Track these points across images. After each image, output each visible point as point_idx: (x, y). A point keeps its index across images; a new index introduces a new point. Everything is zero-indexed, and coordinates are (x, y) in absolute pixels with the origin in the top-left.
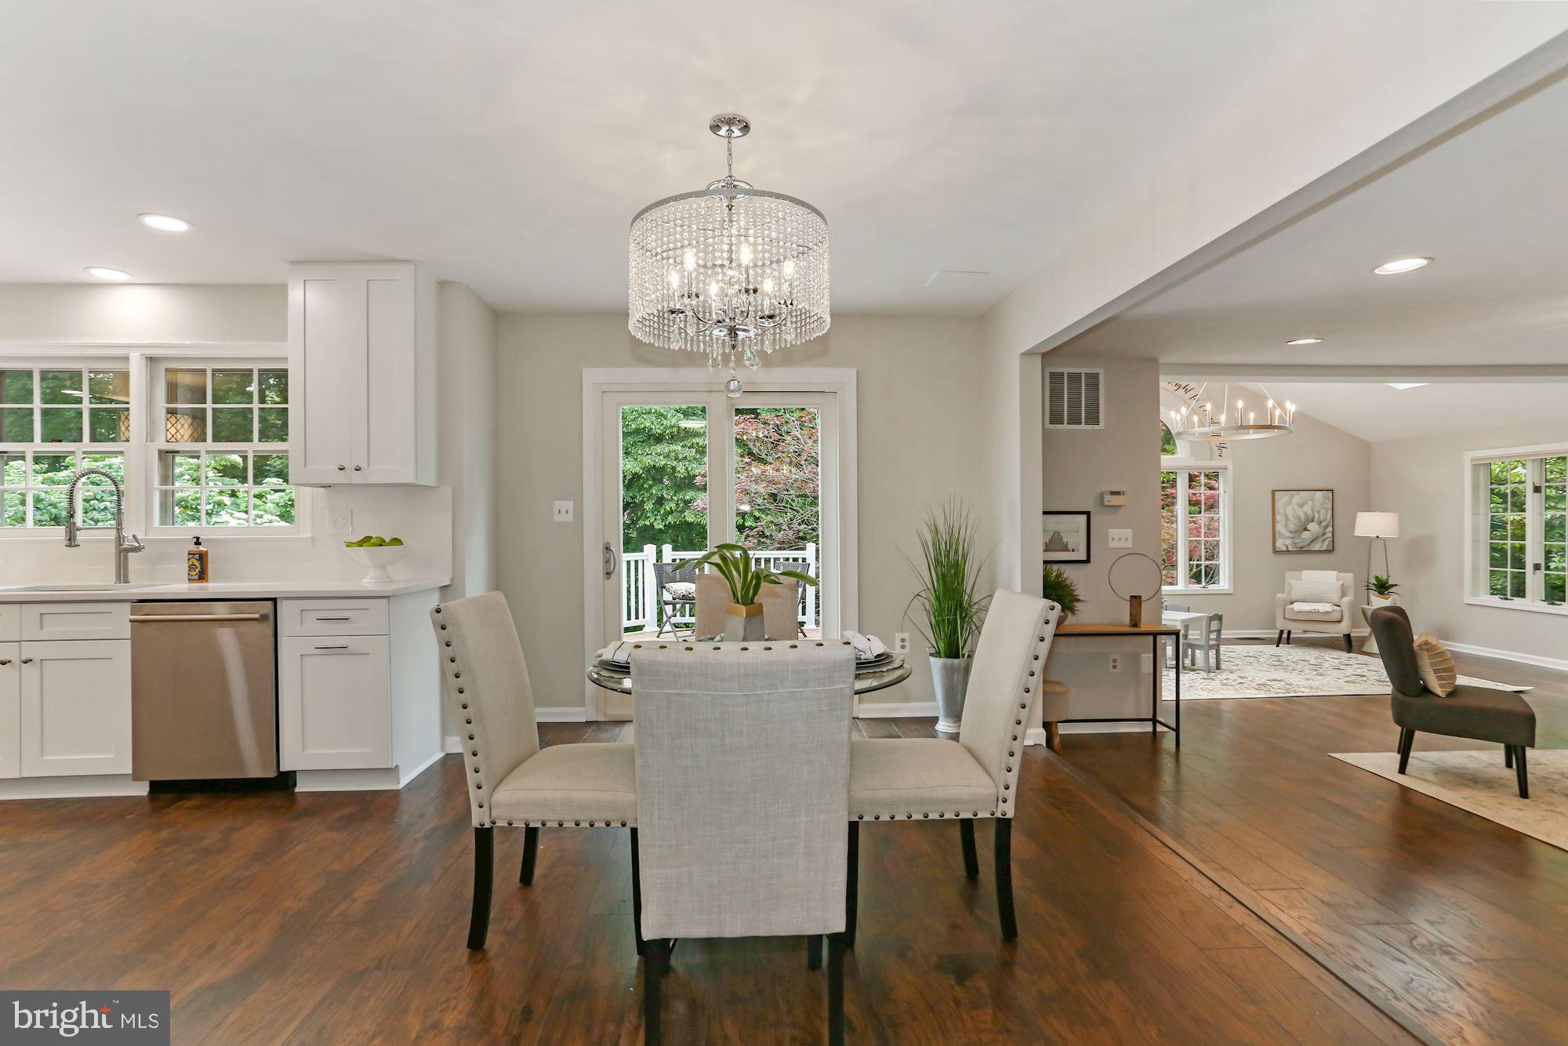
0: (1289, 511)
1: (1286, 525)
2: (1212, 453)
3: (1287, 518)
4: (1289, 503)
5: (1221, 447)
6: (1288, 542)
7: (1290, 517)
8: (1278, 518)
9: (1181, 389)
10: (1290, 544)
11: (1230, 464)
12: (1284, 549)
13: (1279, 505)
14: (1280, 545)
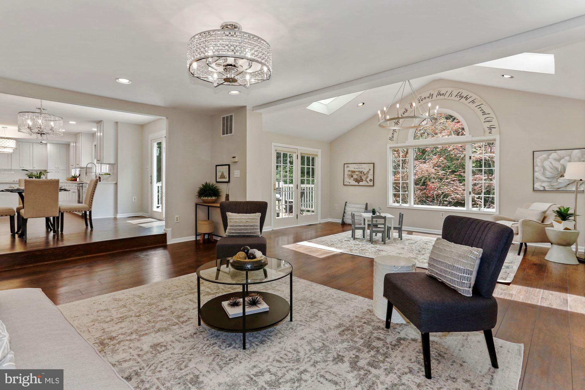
0: (547, 164)
1: (544, 174)
2: (485, 132)
3: (544, 169)
4: (547, 159)
5: (490, 128)
6: (544, 184)
7: (547, 168)
8: (536, 169)
9: (463, 98)
10: (547, 186)
11: (498, 138)
12: (542, 189)
13: (538, 161)
14: (537, 186)
